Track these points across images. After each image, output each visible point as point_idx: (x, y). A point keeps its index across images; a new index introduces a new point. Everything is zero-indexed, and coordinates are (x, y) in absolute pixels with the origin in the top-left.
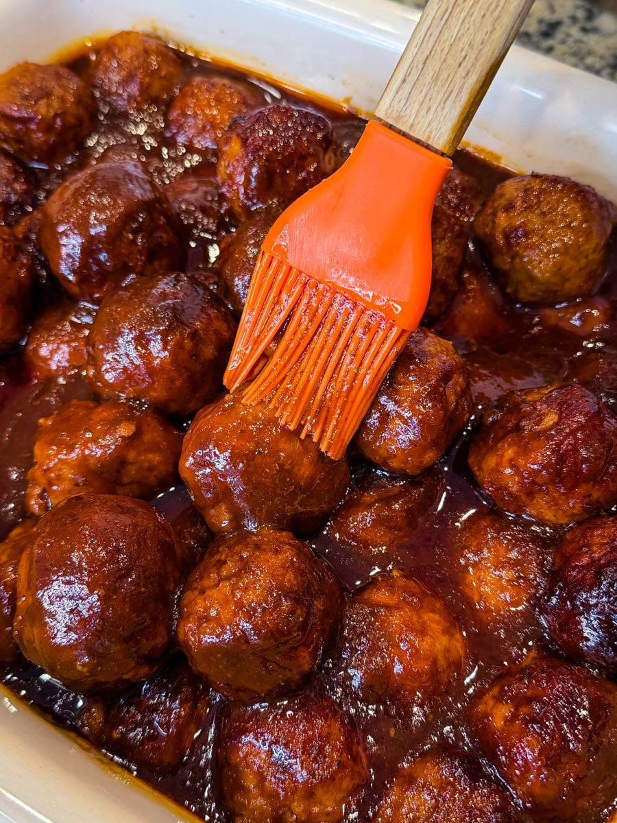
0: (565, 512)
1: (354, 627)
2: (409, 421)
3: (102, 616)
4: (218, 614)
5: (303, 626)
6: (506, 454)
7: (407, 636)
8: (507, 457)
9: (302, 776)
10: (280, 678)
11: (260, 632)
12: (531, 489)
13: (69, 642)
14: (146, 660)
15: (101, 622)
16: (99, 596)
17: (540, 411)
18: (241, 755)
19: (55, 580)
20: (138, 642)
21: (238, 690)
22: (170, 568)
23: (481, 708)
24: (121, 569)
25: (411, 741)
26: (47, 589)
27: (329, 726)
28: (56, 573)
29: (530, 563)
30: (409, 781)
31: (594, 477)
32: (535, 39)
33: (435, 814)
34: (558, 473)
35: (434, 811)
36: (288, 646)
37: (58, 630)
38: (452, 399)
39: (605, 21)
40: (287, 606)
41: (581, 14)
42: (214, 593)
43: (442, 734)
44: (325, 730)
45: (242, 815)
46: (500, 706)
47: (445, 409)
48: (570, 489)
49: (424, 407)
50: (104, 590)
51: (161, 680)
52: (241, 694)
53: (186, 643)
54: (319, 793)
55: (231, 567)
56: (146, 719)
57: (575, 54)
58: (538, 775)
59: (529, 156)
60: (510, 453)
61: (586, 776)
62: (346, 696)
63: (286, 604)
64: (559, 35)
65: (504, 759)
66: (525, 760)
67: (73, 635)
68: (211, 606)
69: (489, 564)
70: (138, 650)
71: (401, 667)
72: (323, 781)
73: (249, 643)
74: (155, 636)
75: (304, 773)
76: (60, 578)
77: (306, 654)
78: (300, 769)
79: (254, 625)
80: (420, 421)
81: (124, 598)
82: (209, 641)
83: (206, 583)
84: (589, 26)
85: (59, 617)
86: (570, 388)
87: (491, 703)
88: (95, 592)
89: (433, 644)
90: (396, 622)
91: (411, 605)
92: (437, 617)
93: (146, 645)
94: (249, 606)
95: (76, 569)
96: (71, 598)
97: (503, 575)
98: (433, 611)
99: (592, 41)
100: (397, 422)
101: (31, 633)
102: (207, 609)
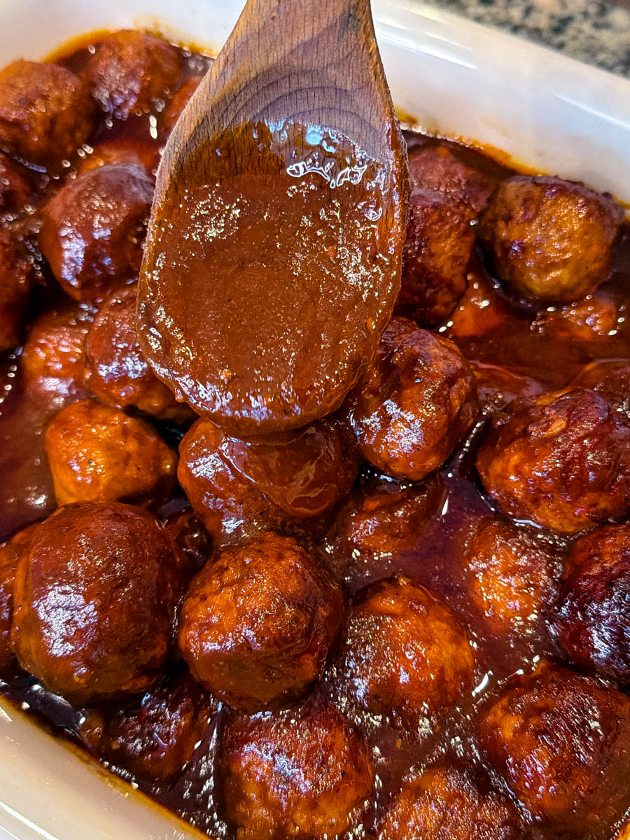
0: (571, 521)
1: (358, 636)
2: (412, 424)
3: (98, 627)
4: (220, 620)
5: (307, 634)
6: (511, 460)
7: (413, 645)
8: (513, 463)
9: (305, 786)
10: (283, 687)
11: (263, 638)
12: (537, 496)
13: (65, 652)
14: (145, 670)
15: (98, 632)
16: (95, 606)
17: (549, 416)
18: (244, 765)
19: (51, 590)
20: (136, 652)
21: (240, 699)
22: (169, 576)
23: (490, 719)
24: (118, 579)
25: (417, 752)
26: (43, 599)
27: (334, 736)
28: (52, 582)
29: (540, 570)
30: (417, 792)
31: (601, 486)
32: (545, 35)
33: (443, 827)
34: (564, 481)
35: (442, 823)
36: (292, 653)
37: (54, 641)
38: (457, 402)
39: (618, 16)
40: (290, 613)
41: (592, 9)
42: (216, 600)
43: (449, 745)
44: (329, 740)
45: (244, 826)
46: (509, 717)
47: (449, 413)
48: (576, 498)
49: (427, 410)
50: (101, 600)
51: (162, 690)
52: (244, 702)
53: (188, 650)
54: (323, 804)
55: (232, 574)
56: (146, 730)
57: (587, 51)
58: (548, 788)
59: (541, 155)
60: (515, 459)
61: (597, 789)
62: (351, 706)
63: (289, 611)
64: (571, 31)
65: (514, 771)
66: (535, 772)
67: (70, 646)
68: (213, 613)
69: (498, 572)
70: (136, 661)
71: (407, 676)
72: (326, 792)
73: (251, 650)
74: (154, 646)
75: (308, 783)
76: (56, 588)
77: (310, 662)
78: (303, 778)
79: (257, 632)
80: (423, 425)
81: (121, 608)
82: (210, 648)
83: (207, 589)
84: (601, 21)
85: (55, 627)
86: (580, 393)
87: (500, 713)
88: (92, 602)
89: (440, 653)
90: (403, 630)
91: (417, 614)
92: (444, 626)
93: (145, 656)
94: (251, 612)
95: (72, 579)
96: (67, 608)
97: (512, 582)
98: (441, 619)
99: (605, 36)
100: (399, 425)
101: (28, 643)
102: (209, 616)
